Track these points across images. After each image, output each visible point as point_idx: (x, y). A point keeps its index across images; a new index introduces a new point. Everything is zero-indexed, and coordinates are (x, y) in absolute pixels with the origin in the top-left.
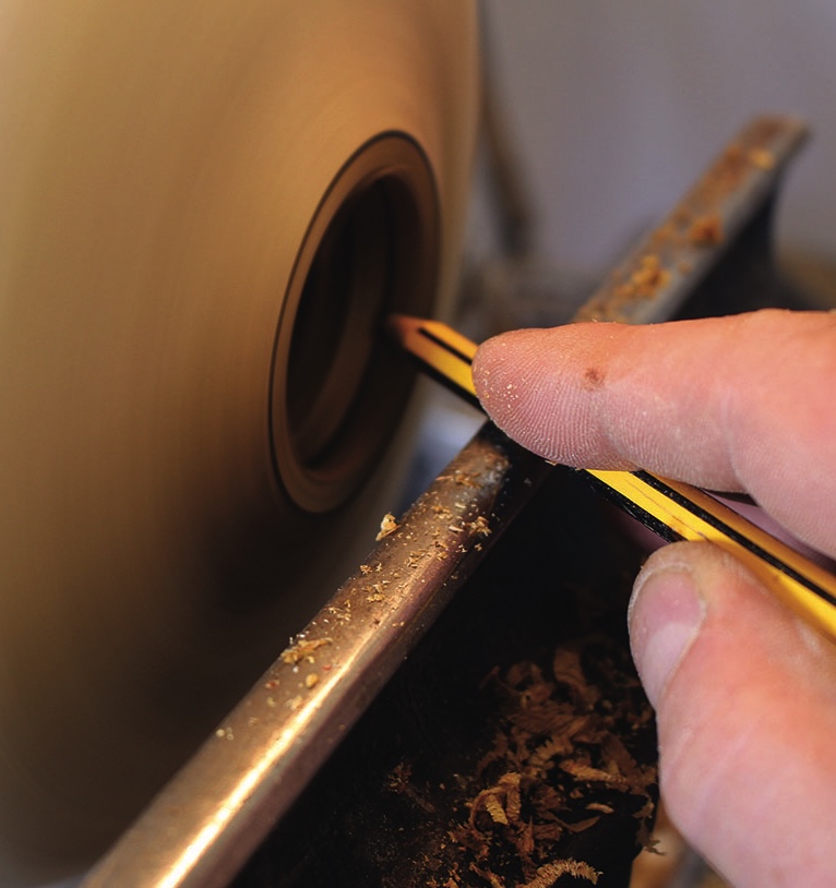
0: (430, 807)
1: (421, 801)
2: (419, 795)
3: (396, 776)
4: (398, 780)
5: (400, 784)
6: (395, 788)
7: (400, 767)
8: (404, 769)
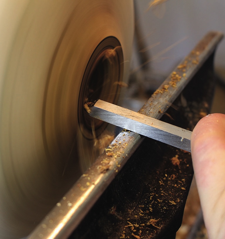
0: (121, 218)
1: (119, 217)
2: (118, 215)
3: (112, 210)
4: (113, 210)
5: (113, 212)
6: (112, 213)
7: (113, 207)
8: (114, 208)
